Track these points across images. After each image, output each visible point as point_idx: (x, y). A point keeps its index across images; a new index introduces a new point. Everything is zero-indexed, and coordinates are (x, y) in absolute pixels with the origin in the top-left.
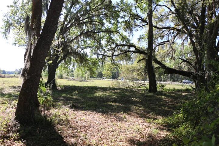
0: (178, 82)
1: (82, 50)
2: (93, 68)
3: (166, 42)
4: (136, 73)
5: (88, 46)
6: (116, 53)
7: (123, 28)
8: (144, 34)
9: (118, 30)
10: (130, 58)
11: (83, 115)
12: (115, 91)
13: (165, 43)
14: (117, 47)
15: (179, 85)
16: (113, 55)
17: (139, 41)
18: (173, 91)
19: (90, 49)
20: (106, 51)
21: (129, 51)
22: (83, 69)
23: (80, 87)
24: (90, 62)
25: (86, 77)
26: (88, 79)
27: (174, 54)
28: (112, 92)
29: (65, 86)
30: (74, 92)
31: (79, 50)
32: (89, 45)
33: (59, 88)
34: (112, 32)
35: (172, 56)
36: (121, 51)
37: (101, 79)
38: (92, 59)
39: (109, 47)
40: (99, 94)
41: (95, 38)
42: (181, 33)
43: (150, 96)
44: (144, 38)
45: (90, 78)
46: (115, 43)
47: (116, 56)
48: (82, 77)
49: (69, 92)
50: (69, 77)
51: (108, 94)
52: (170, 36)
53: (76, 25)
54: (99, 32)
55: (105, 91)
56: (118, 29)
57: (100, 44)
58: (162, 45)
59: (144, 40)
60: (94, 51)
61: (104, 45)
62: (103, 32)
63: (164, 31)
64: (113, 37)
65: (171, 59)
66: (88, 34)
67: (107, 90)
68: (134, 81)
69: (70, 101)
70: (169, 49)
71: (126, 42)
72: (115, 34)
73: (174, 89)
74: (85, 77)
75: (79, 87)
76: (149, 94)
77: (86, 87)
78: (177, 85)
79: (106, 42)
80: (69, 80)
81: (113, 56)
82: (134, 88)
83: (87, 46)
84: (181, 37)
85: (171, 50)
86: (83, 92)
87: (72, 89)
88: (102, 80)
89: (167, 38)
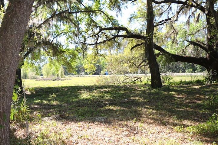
0: (178, 72)
1: (54, 38)
2: (71, 62)
3: (166, 20)
4: (127, 65)
5: (62, 33)
6: (100, 40)
7: (108, 6)
8: (137, 11)
9: (102, 9)
10: (119, 45)
11: (81, 129)
12: (105, 90)
13: (165, 23)
14: (101, 32)
15: (181, 77)
16: (96, 42)
17: (129, 22)
18: (180, 84)
19: (65, 36)
20: (86, 38)
21: (118, 36)
22: (57, 64)
23: (57, 88)
24: (66, 55)
25: (60, 75)
26: (62, 77)
27: (177, 36)
28: (101, 92)
29: (35, 89)
30: (51, 96)
31: (51, 38)
32: (63, 30)
33: (28, 92)
34: (94, 12)
35: (174, 39)
36: (107, 37)
37: (79, 76)
38: (68, 50)
39: (90, 32)
40: (85, 95)
41: (71, 21)
42: (187, 7)
43: (156, 94)
44: (136, 17)
45: (64, 76)
46: (99, 26)
47: (102, 43)
48: (53, 74)
49: (44, 96)
50: (37, 76)
51: (98, 95)
52: (170, 13)
53: (44, 3)
54: (76, 13)
55: (91, 90)
56: (102, 7)
57: (78, 28)
58: (161, 24)
59: (136, 20)
60: (70, 40)
61: (84, 30)
62: (81, 12)
63: (162, 6)
64: (95, 18)
65: (173, 42)
66: (62, 16)
67: (94, 90)
68: (126, 75)
69: (50, 109)
70: (170, 30)
71: (113, 24)
72: (98, 14)
73: (181, 81)
74: (58, 75)
75: (55, 88)
76: (154, 91)
77: (65, 87)
78: (179, 76)
79: (86, 26)
80: (37, 81)
81: (96, 44)
82: (128, 84)
83: (60, 32)
84: (186, 13)
85: (172, 31)
86: (62, 95)
87: (46, 92)
88: (81, 77)
89: (167, 15)
